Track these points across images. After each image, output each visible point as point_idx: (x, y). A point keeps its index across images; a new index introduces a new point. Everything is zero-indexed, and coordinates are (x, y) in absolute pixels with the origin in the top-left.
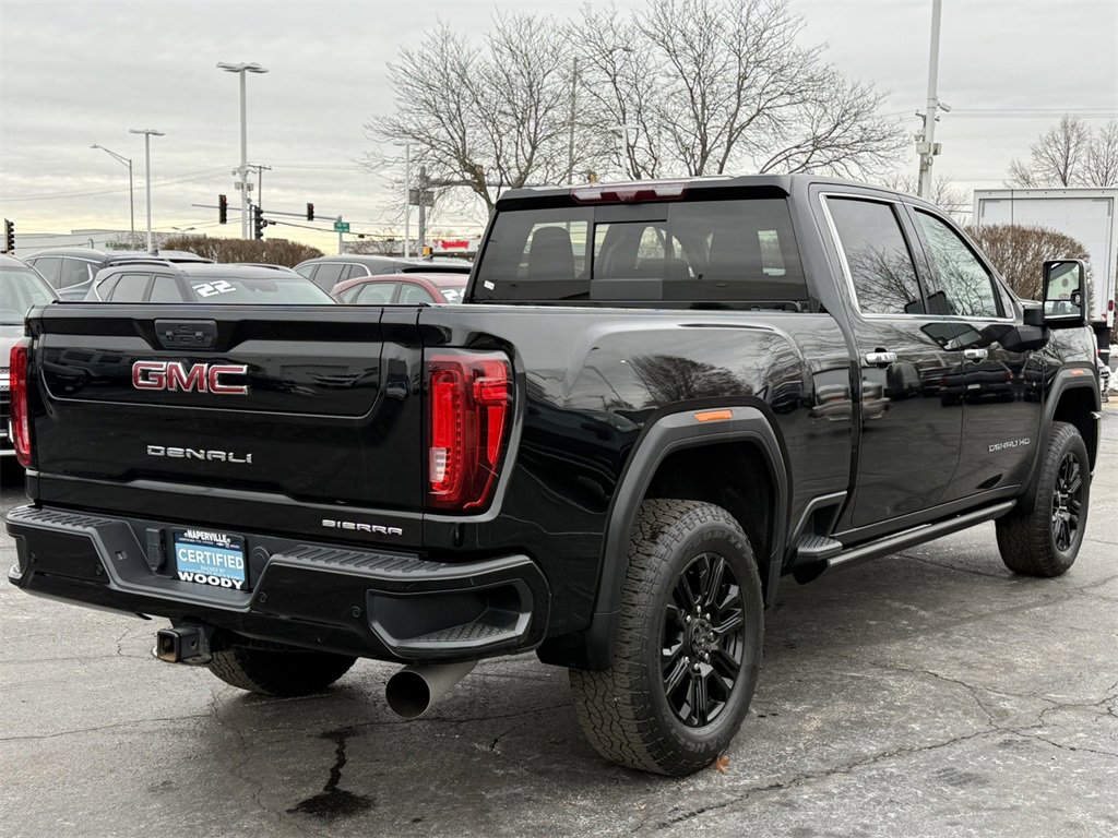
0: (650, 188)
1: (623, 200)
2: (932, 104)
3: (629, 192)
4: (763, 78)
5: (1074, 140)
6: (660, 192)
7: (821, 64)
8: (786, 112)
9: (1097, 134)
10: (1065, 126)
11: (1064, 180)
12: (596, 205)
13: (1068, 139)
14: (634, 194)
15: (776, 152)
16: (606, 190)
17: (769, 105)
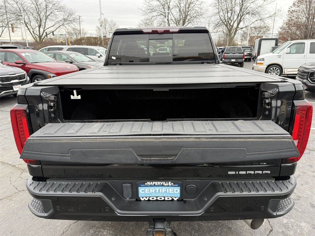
0: (168, 29)
1: (160, 32)
2: (101, 13)
3: (161, 30)
4: (51, 6)
5: (106, 22)
6: (171, 30)
7: (63, 4)
8: (57, 13)
9: (109, 21)
10: (104, 19)
11: (105, 29)
12: (149, 34)
13: (105, 22)
14: (163, 31)
15: (56, 21)
16: (153, 30)
17: (53, 11)
